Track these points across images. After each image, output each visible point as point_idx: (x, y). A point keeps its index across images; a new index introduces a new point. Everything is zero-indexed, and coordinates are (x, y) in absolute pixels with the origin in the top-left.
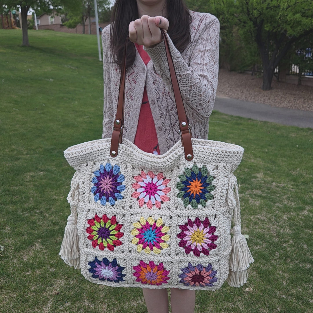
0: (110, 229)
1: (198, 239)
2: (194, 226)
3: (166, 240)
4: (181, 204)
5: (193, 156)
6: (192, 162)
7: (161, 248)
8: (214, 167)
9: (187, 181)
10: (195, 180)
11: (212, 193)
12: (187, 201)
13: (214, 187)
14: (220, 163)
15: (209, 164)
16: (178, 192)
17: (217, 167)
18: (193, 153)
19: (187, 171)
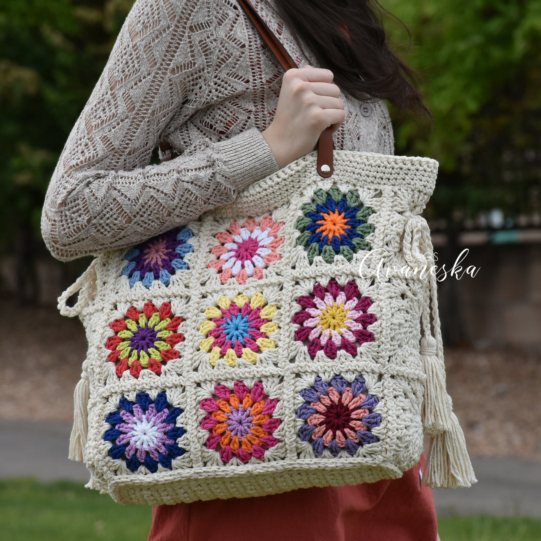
0: (157, 328)
1: (333, 322)
2: (326, 298)
3: (268, 334)
4: (302, 257)
5: (332, 170)
6: (329, 181)
7: (258, 350)
8: (373, 193)
9: (318, 212)
10: (334, 213)
11: (368, 238)
12: (315, 250)
13: (372, 228)
14: (384, 184)
15: (363, 187)
16: (298, 234)
17: (379, 194)
18: (333, 164)
19: (318, 193)
